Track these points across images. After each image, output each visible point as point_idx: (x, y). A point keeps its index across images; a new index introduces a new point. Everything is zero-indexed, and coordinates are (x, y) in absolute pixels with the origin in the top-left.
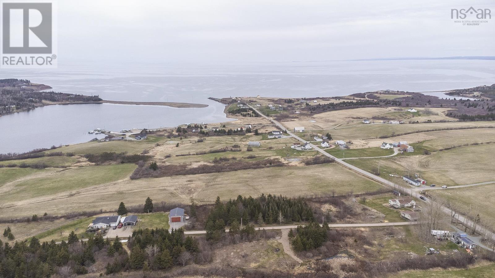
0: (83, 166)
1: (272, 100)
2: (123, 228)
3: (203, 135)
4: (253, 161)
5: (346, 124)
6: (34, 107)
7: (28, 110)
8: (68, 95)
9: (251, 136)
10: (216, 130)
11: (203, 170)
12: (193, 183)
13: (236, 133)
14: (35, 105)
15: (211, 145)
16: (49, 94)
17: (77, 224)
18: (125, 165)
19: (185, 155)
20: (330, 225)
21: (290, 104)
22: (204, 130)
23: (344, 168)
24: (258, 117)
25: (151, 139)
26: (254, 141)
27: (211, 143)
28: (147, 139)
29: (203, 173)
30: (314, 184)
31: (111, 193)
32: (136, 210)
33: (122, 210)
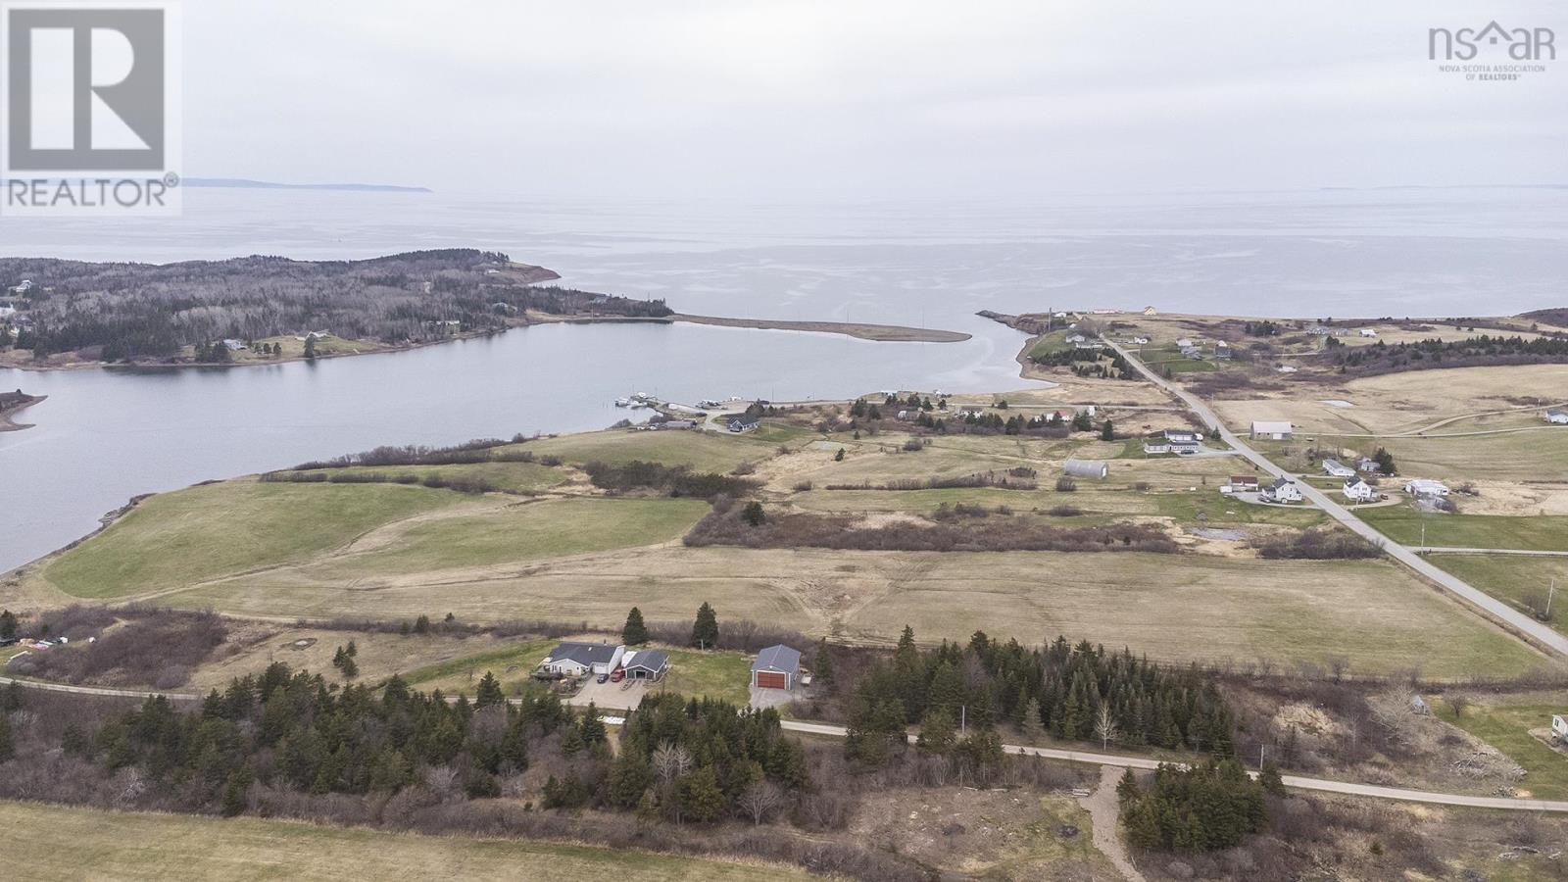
0: (574, 496)
1: (1200, 326)
2: (624, 682)
3: (928, 430)
4: (1070, 527)
5: (1474, 421)
6: (504, 328)
7: (490, 335)
8: (592, 296)
9: (1087, 442)
10: (972, 415)
11: (897, 539)
12: (853, 577)
13: (1036, 428)
14: (507, 321)
15: (942, 463)
16: (547, 294)
17: (518, 653)
18: (680, 502)
19: (854, 489)
20: (1287, 780)
21: (1263, 340)
22: (936, 413)
23: (1413, 580)
24: (1130, 379)
25: (771, 430)
26: (1091, 458)
27: (946, 455)
28: (759, 430)
29: (892, 549)
30: (1273, 627)
31: (625, 578)
32: (672, 637)
33: (635, 632)
